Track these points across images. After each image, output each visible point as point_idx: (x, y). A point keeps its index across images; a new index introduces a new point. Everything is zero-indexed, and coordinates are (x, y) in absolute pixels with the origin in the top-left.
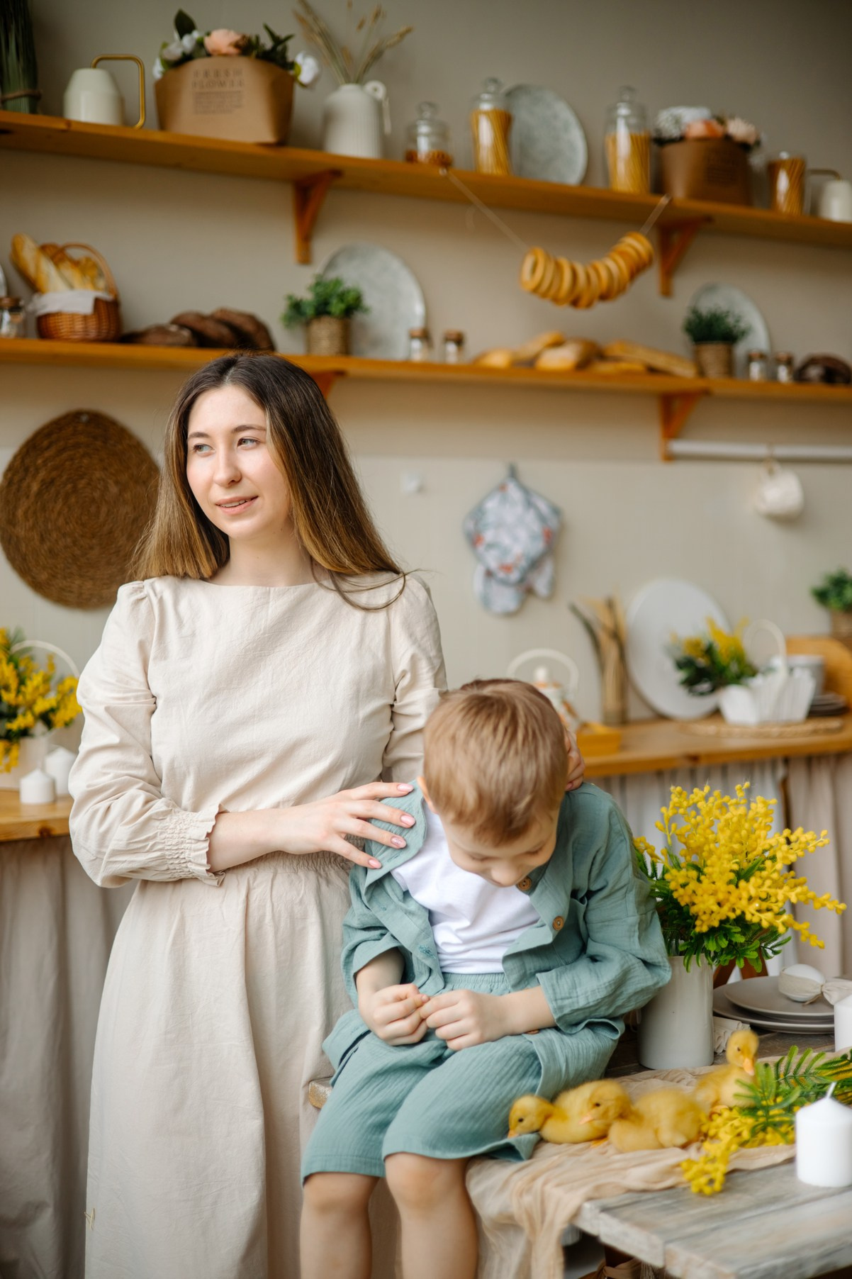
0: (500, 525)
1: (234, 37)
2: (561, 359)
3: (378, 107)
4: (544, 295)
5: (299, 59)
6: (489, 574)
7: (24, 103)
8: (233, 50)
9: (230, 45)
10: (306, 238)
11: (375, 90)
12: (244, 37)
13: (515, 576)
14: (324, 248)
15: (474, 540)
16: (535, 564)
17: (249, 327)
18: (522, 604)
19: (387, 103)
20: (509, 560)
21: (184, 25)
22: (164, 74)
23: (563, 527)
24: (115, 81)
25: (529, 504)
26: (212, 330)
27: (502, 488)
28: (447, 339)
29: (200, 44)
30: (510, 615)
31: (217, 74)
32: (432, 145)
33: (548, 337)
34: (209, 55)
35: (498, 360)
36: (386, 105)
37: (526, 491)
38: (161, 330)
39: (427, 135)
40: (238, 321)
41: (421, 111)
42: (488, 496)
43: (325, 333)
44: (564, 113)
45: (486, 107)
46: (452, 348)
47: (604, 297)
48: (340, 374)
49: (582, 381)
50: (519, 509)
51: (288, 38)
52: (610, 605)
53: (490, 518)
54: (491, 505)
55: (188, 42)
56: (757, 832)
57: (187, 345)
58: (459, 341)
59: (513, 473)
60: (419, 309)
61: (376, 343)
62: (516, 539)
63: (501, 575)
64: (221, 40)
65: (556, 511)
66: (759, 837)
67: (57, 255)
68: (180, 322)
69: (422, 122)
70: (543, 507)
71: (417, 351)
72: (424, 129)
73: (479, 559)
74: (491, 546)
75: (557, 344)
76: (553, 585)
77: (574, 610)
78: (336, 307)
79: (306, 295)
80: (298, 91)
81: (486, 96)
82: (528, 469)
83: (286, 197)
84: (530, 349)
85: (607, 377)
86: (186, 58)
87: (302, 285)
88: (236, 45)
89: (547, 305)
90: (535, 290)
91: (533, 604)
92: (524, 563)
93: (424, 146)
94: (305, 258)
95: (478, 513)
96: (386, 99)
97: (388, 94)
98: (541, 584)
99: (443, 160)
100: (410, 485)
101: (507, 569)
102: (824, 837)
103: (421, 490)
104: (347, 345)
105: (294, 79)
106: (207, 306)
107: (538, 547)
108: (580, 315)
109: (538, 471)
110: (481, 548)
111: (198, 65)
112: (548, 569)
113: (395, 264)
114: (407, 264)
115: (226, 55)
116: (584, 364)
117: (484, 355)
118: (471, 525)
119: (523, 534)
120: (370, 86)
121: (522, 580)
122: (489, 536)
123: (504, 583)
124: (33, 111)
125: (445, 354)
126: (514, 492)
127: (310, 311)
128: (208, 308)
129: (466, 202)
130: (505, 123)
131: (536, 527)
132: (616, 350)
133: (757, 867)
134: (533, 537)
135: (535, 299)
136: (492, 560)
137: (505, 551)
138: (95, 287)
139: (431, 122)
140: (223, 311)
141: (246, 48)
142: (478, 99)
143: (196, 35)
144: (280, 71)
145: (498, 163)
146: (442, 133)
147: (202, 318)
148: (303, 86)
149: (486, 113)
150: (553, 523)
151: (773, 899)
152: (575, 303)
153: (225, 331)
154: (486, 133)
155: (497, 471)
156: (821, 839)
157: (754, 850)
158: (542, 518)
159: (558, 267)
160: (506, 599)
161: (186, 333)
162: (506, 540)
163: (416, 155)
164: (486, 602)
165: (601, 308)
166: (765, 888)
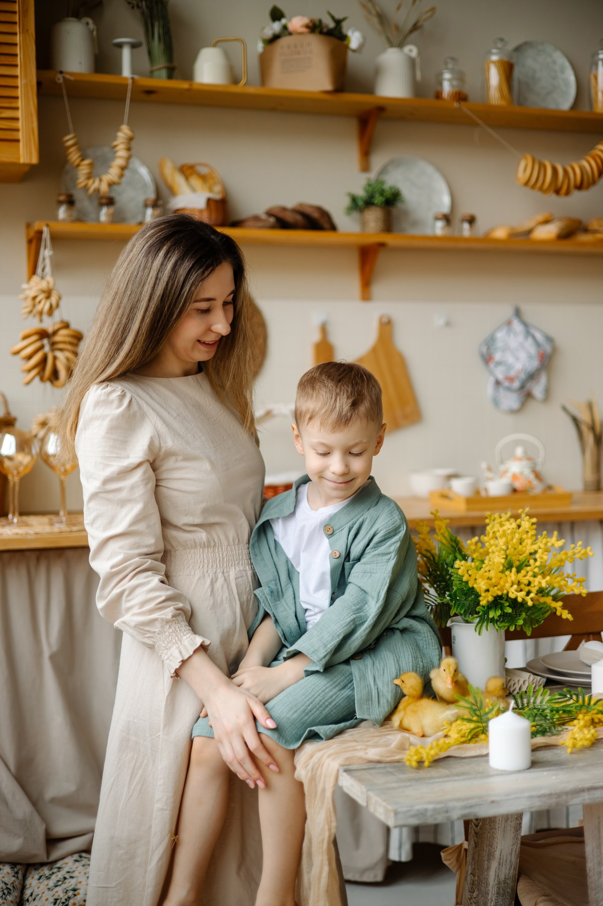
0: (506, 349)
1: (306, 20)
2: (547, 232)
3: (412, 63)
4: (533, 187)
5: (350, 33)
6: (498, 383)
7: (164, 73)
8: (305, 30)
9: (302, 26)
10: (366, 153)
11: (411, 51)
12: (312, 21)
13: (516, 384)
14: (378, 161)
15: (487, 359)
16: (532, 376)
17: (316, 215)
18: (523, 405)
19: (419, 60)
20: (512, 373)
21: (276, 15)
22: (264, 48)
23: (555, 349)
24: (227, 55)
25: (528, 333)
26: (289, 217)
27: (509, 323)
28: (463, 220)
29: (285, 28)
30: (513, 412)
31: (296, 46)
32: (452, 86)
33: (540, 217)
34: (290, 34)
35: (501, 233)
36: (418, 61)
37: (526, 325)
38: (256, 218)
39: (450, 80)
40: (309, 211)
41: (446, 63)
42: (498, 328)
43: (374, 217)
44: (560, 59)
45: (495, 58)
46: (466, 226)
47: (580, 187)
48: (382, 245)
49: (566, 246)
50: (521, 338)
51: (344, 19)
52: (590, 406)
53: (499, 344)
54: (500, 335)
55: (277, 27)
56: (526, 541)
57: (273, 227)
58: (471, 220)
59: (518, 313)
60: (446, 200)
61: (415, 223)
62: (517, 359)
63: (506, 384)
64: (297, 23)
65: (550, 339)
66: (527, 544)
67: (187, 171)
68: (269, 214)
69: (446, 71)
70: (539, 337)
71: (439, 228)
72: (447, 76)
73: (491, 373)
74: (499, 363)
75: (546, 222)
76: (547, 392)
77: (565, 409)
78: (378, 199)
79: (360, 193)
80: (350, 55)
81: (494, 51)
82: (529, 310)
83: (353, 126)
84: (527, 225)
85: (584, 244)
86: (276, 38)
87: (358, 185)
88: (307, 26)
89: (537, 194)
90: (527, 183)
91: (532, 406)
92: (523, 376)
93: (447, 88)
94: (366, 167)
95: (490, 342)
96: (418, 57)
97: (419, 54)
98: (538, 390)
99: (461, 97)
100: (440, 321)
101: (511, 380)
102: (579, 546)
103: (448, 324)
104: (388, 226)
105: (347, 47)
106: (291, 203)
107: (535, 364)
108: (562, 200)
109: (536, 312)
110: (492, 365)
111: (284, 41)
112: (543, 380)
113: (430, 169)
114: (439, 169)
115: (301, 34)
116: (566, 235)
117: (492, 230)
118: (484, 349)
119: (523, 356)
120: (407, 49)
121: (522, 387)
122: (498, 356)
123: (509, 389)
124: (170, 76)
125: (461, 230)
126: (517, 326)
127: (361, 203)
128: (290, 204)
129: (476, 125)
130: (508, 69)
131: (533, 350)
132: (594, 225)
133: (525, 563)
134: (530, 357)
135: (527, 190)
136: (500, 373)
137: (509, 367)
138: (211, 190)
139: (452, 71)
140: (301, 205)
141: (315, 27)
142: (489, 53)
143: (284, 21)
144: (337, 42)
145: (502, 96)
146: (460, 77)
147: (284, 209)
148: (354, 51)
149: (494, 62)
150: (548, 348)
151: (532, 585)
152: (557, 192)
153: (299, 218)
154: (494, 77)
155: (507, 311)
156: (577, 548)
157: (524, 553)
158: (537, 344)
159: (542, 166)
160: (511, 400)
161: (272, 220)
162: (510, 359)
163: (442, 94)
164: (496, 402)
165: (576, 195)
166: (527, 578)
